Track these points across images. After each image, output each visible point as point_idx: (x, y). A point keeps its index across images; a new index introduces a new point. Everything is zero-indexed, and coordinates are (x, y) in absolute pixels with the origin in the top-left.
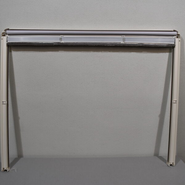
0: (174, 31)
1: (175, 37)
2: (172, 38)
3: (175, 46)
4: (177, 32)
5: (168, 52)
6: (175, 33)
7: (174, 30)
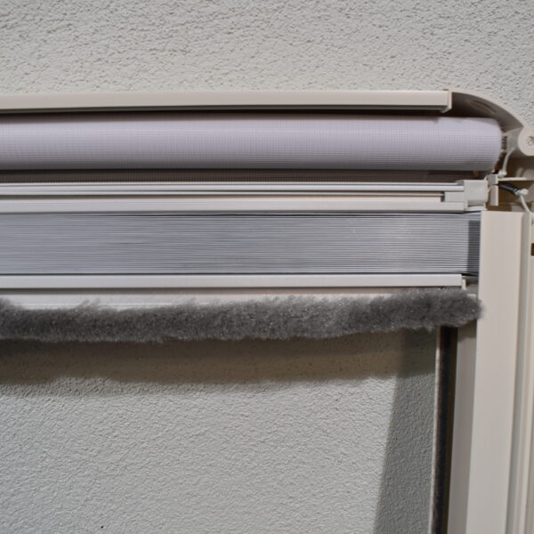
0: (464, 108)
1: (478, 190)
2: (433, 203)
3: (472, 327)
4: (506, 122)
5: (383, 373)
6: (478, 137)
7: (456, 97)
